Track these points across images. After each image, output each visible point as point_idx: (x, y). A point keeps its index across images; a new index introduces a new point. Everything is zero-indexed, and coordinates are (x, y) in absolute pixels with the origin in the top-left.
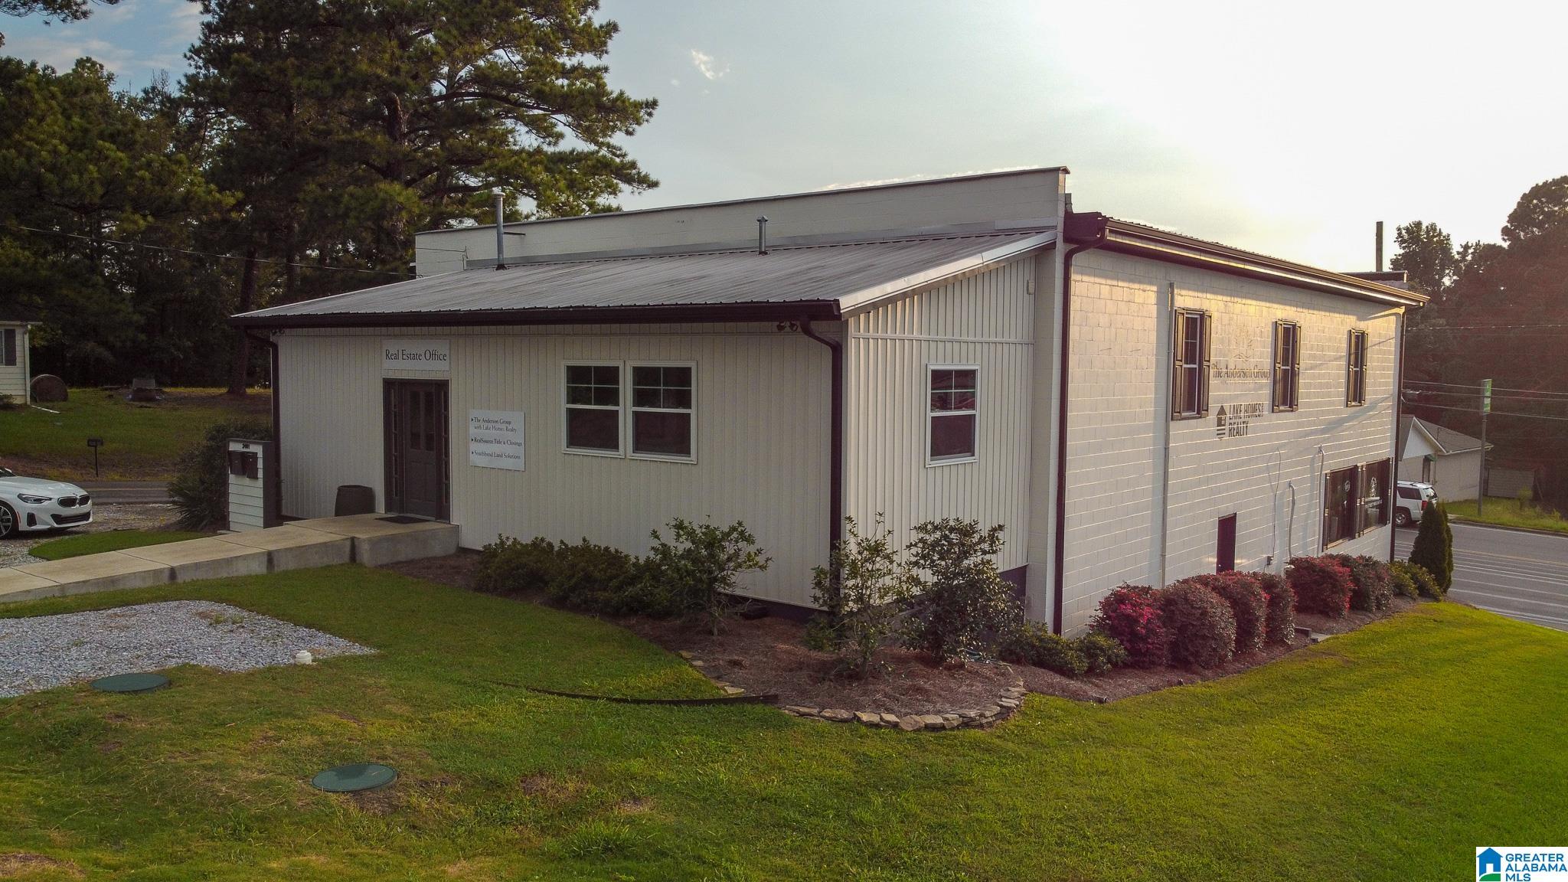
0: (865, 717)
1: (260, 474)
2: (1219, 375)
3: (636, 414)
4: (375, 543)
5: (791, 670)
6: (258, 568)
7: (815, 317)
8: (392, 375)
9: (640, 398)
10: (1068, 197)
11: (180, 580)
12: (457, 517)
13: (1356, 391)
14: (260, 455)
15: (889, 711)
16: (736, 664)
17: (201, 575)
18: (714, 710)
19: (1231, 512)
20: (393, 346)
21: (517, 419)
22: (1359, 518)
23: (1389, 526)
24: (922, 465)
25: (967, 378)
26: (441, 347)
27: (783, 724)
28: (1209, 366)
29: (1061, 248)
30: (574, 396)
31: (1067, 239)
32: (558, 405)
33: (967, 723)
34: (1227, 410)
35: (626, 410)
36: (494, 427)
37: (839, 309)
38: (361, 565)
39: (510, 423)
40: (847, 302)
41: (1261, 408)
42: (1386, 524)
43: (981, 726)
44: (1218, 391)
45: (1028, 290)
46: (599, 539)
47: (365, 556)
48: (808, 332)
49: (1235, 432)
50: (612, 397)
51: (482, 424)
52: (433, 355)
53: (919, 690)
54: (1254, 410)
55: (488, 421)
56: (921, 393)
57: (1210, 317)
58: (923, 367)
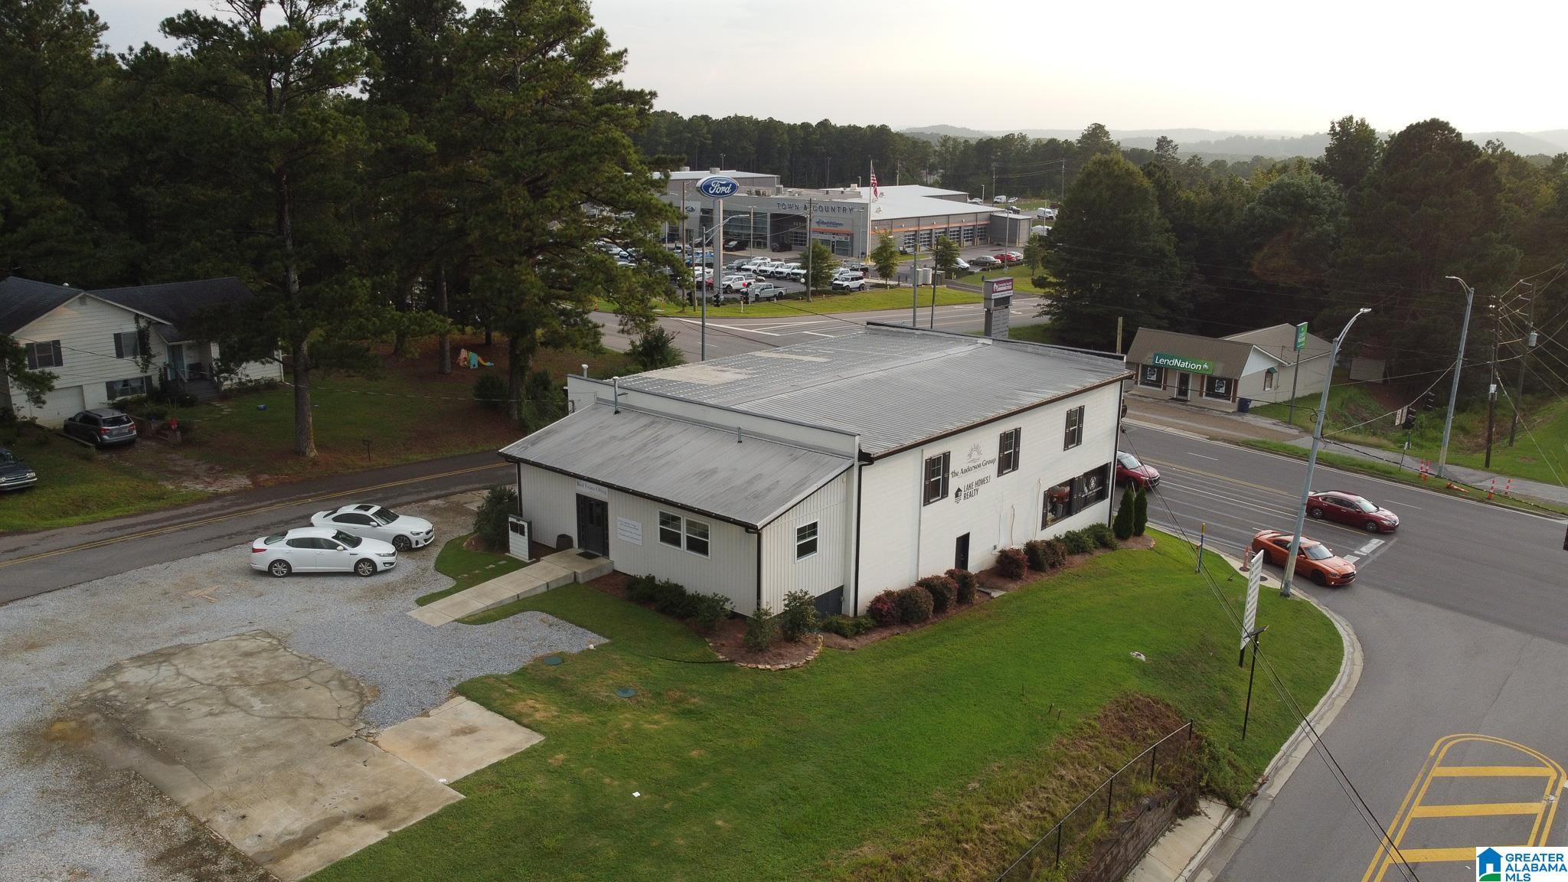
0: (760, 667)
2: (956, 475)
3: (688, 537)
4: (584, 574)
5: (740, 647)
6: (544, 589)
8: (580, 492)
9: (689, 530)
11: (520, 598)
12: (612, 555)
13: (1073, 439)
14: (526, 526)
15: (769, 664)
16: (723, 645)
17: (526, 595)
18: (716, 665)
19: (965, 533)
20: (581, 482)
21: (639, 525)
23: (1108, 500)
24: (793, 565)
25: (814, 526)
26: (604, 489)
27: (735, 670)
28: (949, 474)
29: (857, 464)
30: (662, 523)
31: (860, 460)
32: (656, 525)
33: (793, 667)
34: (963, 488)
35: (684, 534)
36: (628, 526)
38: (578, 583)
39: (635, 527)
41: (988, 478)
42: (1105, 499)
43: (798, 667)
44: (955, 483)
45: (843, 487)
46: (674, 581)
47: (581, 580)
49: (969, 496)
50: (678, 527)
51: (622, 523)
52: (600, 490)
53: (780, 655)
54: (983, 481)
55: (625, 523)
56: (793, 536)
57: (950, 452)
58: (794, 527)
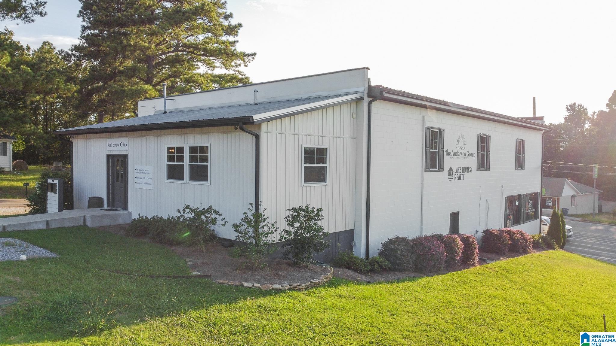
0: (246, 285)
1: (57, 192)
2: (449, 154)
3: (190, 166)
6: (42, 226)
7: (245, 124)
8: (109, 153)
9: (192, 159)
10: (369, 79)
12: (130, 209)
13: (520, 164)
14: (57, 184)
19: (456, 211)
20: (110, 141)
21: (150, 169)
22: (522, 216)
23: (538, 220)
24: (300, 185)
25: (322, 151)
26: (125, 140)
28: (443, 151)
29: (367, 100)
30: (169, 159)
31: (369, 96)
32: (163, 163)
34: (453, 169)
35: (186, 164)
36: (143, 173)
37: (253, 120)
38: (87, 226)
39: (148, 170)
40: (257, 117)
41: (471, 169)
42: (537, 219)
44: (448, 162)
45: (353, 117)
47: (89, 223)
48: (242, 129)
49: (458, 178)
50: (181, 159)
51: (139, 171)
52: (123, 145)
54: (467, 169)
55: (141, 170)
56: (299, 156)
57: (444, 131)
58: (300, 147)
